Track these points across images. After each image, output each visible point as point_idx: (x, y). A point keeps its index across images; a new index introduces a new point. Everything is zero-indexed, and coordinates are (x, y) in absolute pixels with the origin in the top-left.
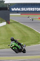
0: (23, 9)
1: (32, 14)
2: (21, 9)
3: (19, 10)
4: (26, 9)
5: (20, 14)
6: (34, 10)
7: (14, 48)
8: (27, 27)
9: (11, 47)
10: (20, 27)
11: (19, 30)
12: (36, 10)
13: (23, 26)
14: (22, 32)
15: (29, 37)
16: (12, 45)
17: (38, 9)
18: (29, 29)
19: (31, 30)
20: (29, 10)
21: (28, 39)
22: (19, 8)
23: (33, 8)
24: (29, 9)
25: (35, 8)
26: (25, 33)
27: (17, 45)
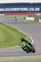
0: (7, 10)
2: (5, 10)
3: (3, 10)
4: (10, 10)
5: (4, 15)
6: (18, 10)
7: (25, 48)
8: (11, 28)
9: (22, 47)
10: (4, 27)
11: (3, 31)
12: (20, 10)
13: (7, 26)
14: (7, 32)
16: (23, 45)
17: (22, 9)
18: (13, 30)
19: (15, 30)
21: (12, 39)
22: (3, 9)
23: (18, 9)
24: (13, 9)
25: (20, 8)
26: (9, 33)
27: (28, 46)
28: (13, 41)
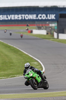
0: (3, 17)
1: (18, 25)
4: (7, 17)
6: (20, 18)
8: (9, 47)
12: (23, 18)
14: (2, 54)
15: (12, 63)
17: (27, 17)
19: (16, 51)
20: (12, 19)
21: (11, 66)
23: (20, 16)
24: (13, 16)
25: (23, 15)
26: (6, 56)
28: (13, 69)
